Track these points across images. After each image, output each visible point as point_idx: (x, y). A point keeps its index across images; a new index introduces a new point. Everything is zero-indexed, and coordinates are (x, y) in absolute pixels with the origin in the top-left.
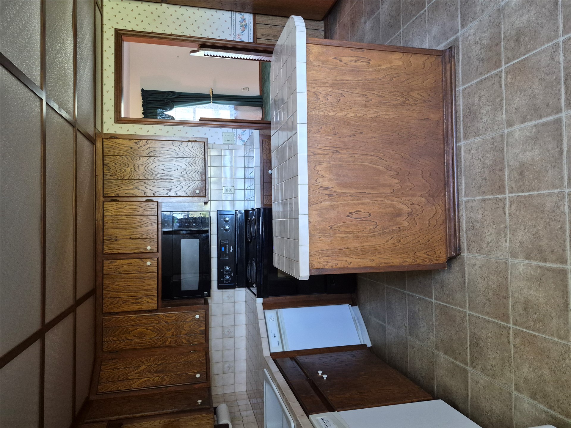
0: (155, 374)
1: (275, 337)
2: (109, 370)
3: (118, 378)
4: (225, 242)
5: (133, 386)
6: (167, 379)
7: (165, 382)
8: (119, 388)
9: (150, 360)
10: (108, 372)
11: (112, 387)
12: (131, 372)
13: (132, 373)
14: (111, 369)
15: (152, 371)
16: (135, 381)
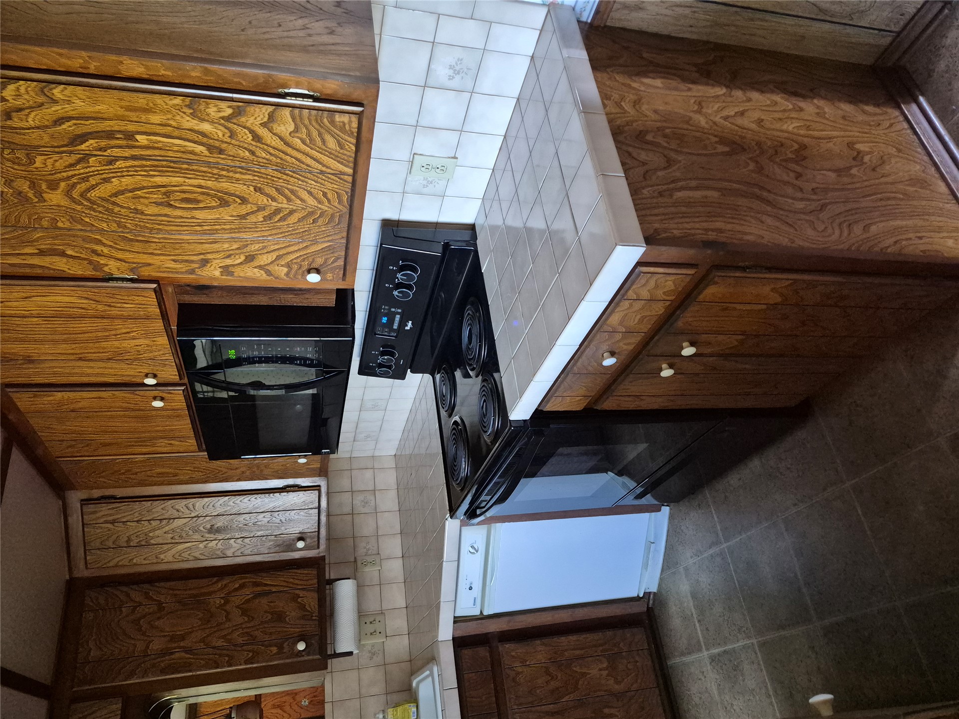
0: (207, 535)
1: (471, 588)
2: (103, 525)
3: (129, 540)
4: (393, 310)
5: (162, 556)
6: (236, 545)
7: (232, 550)
8: (135, 561)
9: (194, 506)
10: (101, 528)
11: (118, 559)
12: (154, 530)
13: (157, 533)
14: (106, 522)
15: (201, 528)
16: (166, 547)
